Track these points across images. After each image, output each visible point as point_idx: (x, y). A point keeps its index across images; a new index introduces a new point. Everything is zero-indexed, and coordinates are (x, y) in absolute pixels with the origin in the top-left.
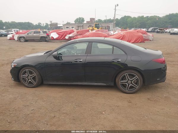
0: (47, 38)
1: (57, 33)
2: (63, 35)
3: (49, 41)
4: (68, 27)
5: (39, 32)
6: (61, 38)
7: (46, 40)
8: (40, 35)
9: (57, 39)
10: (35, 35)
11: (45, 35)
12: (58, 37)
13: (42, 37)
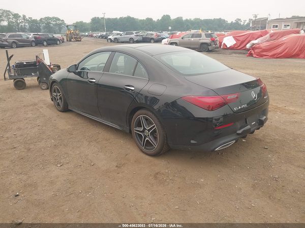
0: (211, 45)
1: (234, 37)
2: (244, 41)
3: (213, 51)
4: (277, 26)
5: (200, 36)
6: (239, 47)
7: (208, 49)
8: (200, 40)
9: (231, 48)
10: (192, 39)
11: (208, 40)
12: (235, 45)
13: (203, 44)
